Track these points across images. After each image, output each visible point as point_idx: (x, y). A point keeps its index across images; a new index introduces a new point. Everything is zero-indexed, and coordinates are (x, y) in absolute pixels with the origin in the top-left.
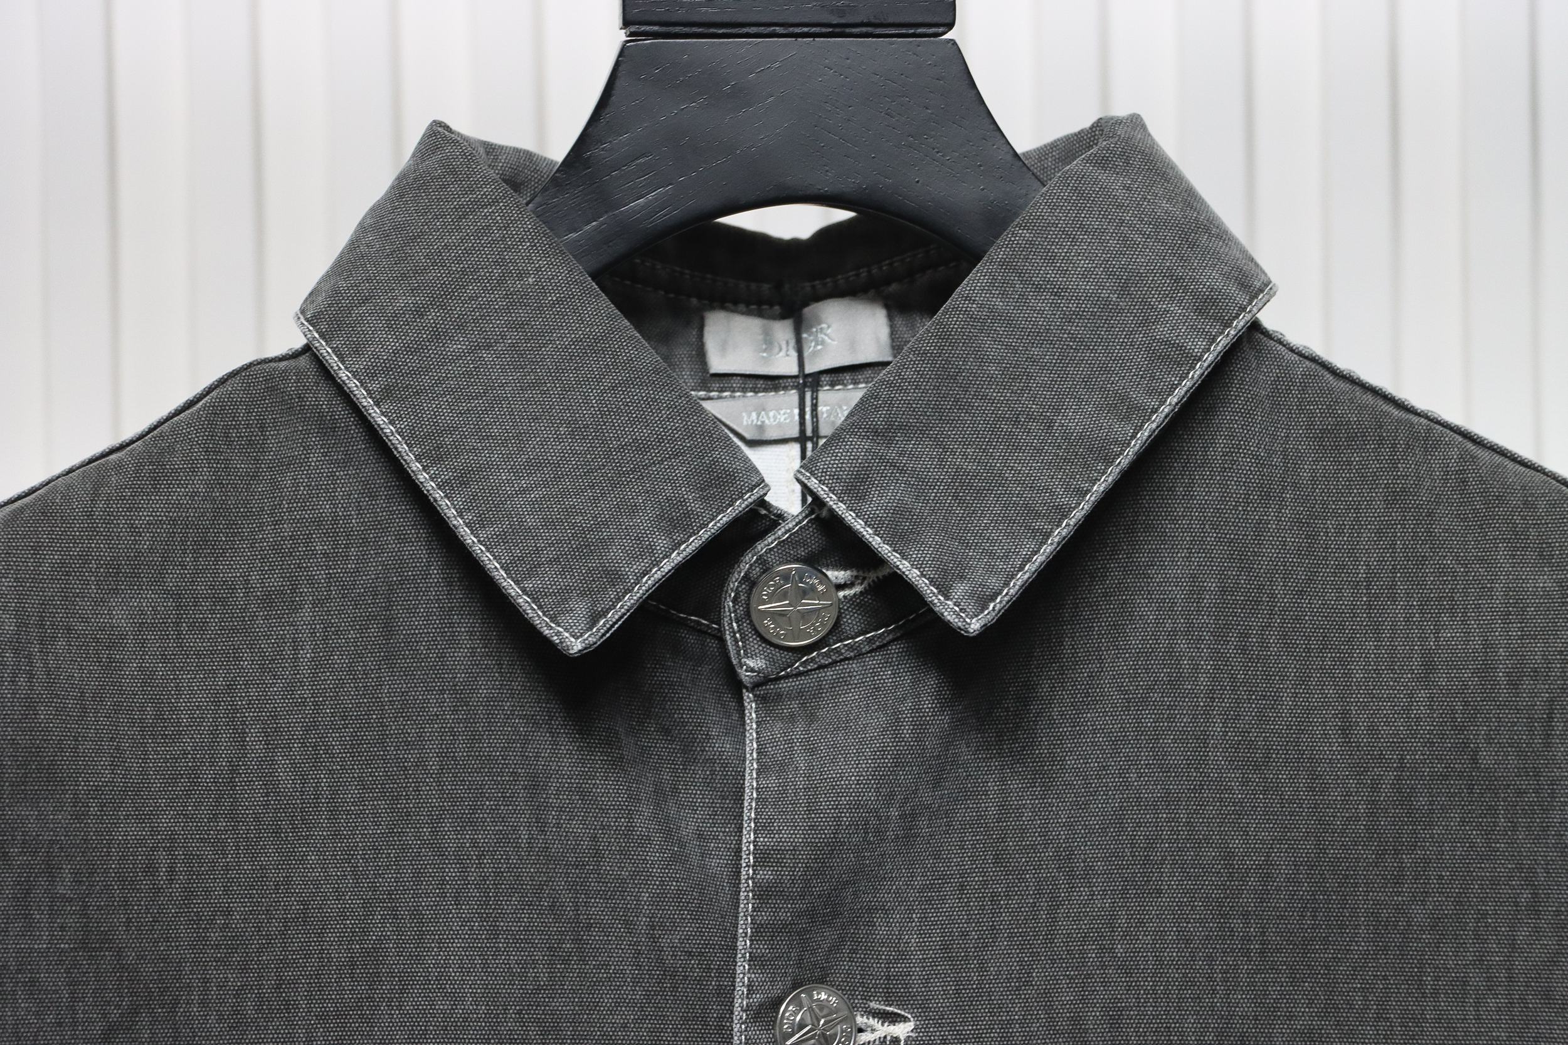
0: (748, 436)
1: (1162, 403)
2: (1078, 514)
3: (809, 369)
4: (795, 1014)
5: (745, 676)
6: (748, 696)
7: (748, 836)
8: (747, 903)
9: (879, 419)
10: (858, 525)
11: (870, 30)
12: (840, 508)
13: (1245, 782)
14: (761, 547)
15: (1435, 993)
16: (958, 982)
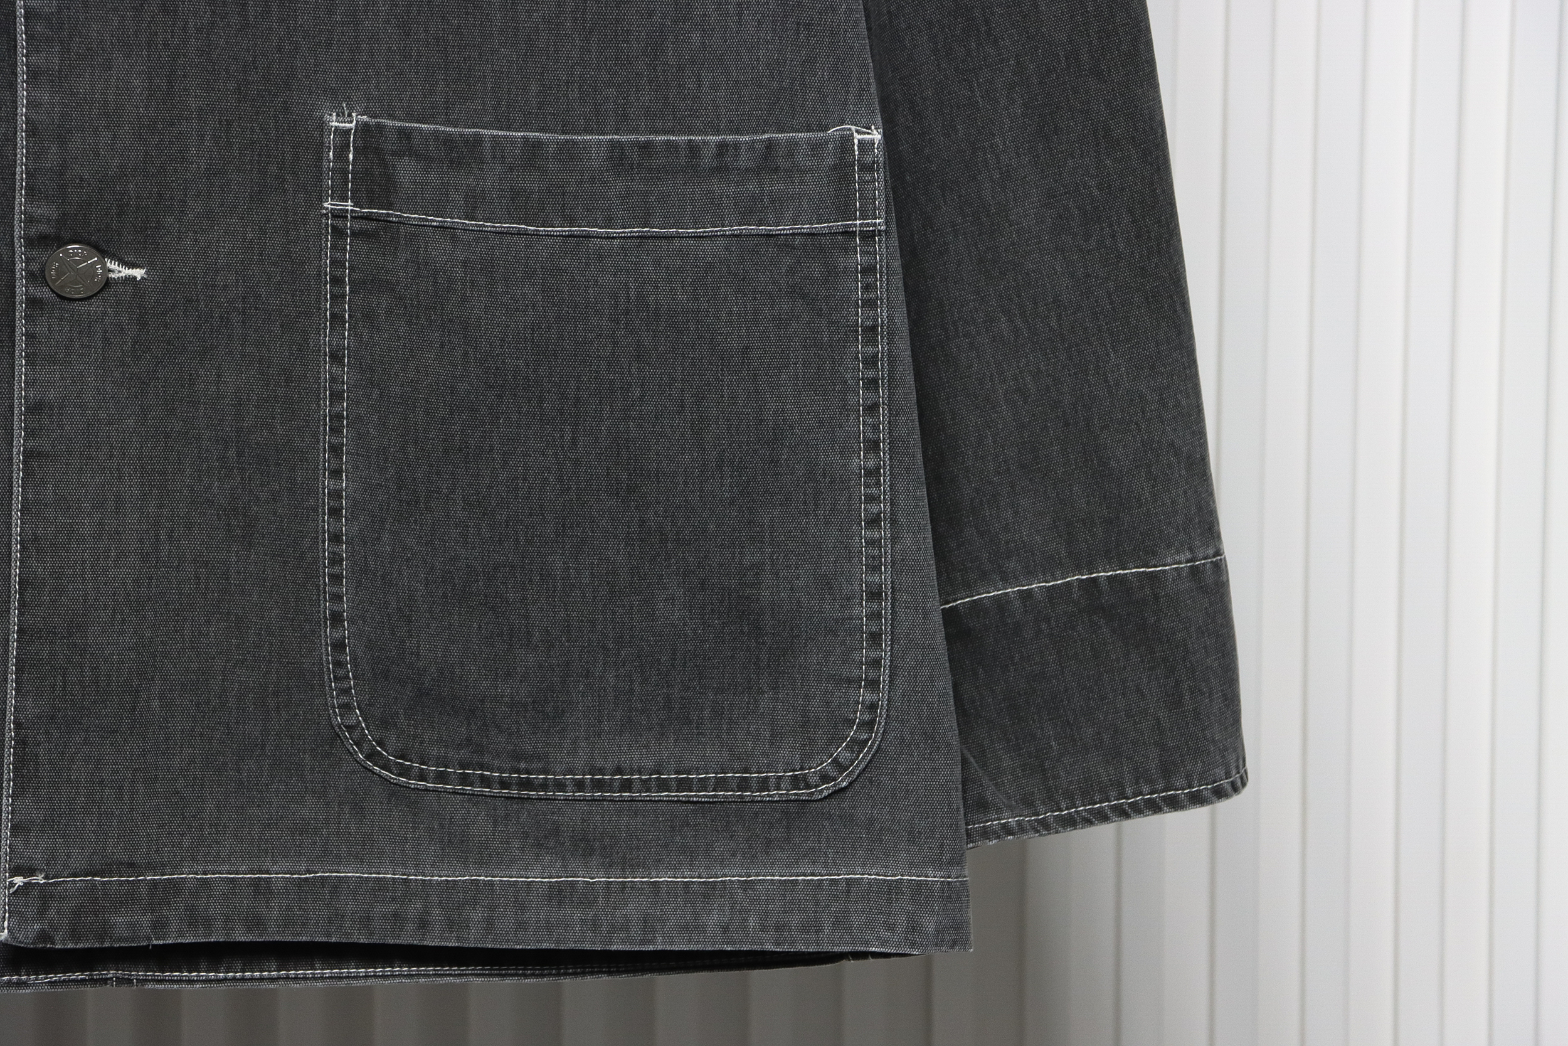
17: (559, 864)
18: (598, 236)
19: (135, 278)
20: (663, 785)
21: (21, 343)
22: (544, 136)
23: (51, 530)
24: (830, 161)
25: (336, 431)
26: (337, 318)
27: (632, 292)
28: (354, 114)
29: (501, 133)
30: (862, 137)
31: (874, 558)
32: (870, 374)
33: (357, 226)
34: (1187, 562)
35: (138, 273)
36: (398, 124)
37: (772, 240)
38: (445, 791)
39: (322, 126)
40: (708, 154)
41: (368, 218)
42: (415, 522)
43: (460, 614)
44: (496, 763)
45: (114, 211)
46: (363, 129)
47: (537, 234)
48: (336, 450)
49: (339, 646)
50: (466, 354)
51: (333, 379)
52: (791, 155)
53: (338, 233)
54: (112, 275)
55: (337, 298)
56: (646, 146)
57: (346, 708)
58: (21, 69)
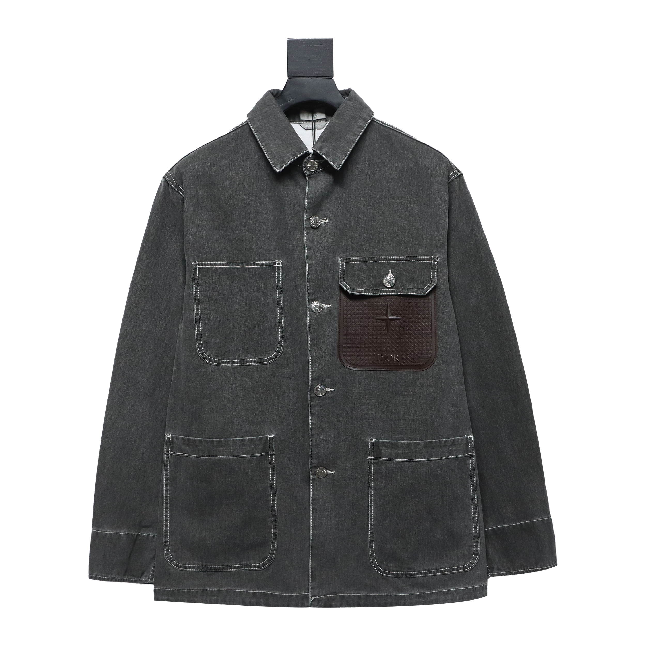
0: (306, 129)
1: (360, 134)
2: (350, 151)
3: (314, 120)
4: (312, 219)
5: (306, 175)
6: (307, 178)
7: (306, 196)
8: (306, 205)
9: (322, 139)
10: (322, 155)
11: (322, 77)
12: (319, 152)
13: (372, 185)
14: (307, 158)
15: (397, 213)
16: (334, 214)
17: (417, 590)
18: (423, 461)
19: (332, 473)
20: (438, 572)
21: (311, 487)
22: (411, 442)
23: (318, 524)
24: (465, 442)
25: (371, 503)
26: (371, 480)
27: (430, 472)
28: (373, 439)
29: (402, 441)
30: (470, 437)
31: (475, 520)
32: (473, 484)
33: (374, 461)
34: (540, 519)
35: (333, 472)
36: (382, 440)
37: (454, 459)
38: (394, 577)
39: (367, 442)
40: (443, 442)
41: (377, 459)
42: (387, 521)
43: (396, 539)
44: (404, 570)
45: (328, 461)
46: (375, 442)
47: (410, 461)
48: (371, 507)
49: (372, 547)
50: (396, 486)
51: (370, 492)
52: (458, 442)
53: (371, 463)
54: (328, 473)
55: (371, 476)
56: (431, 442)
57: (373, 560)
58: (310, 434)
